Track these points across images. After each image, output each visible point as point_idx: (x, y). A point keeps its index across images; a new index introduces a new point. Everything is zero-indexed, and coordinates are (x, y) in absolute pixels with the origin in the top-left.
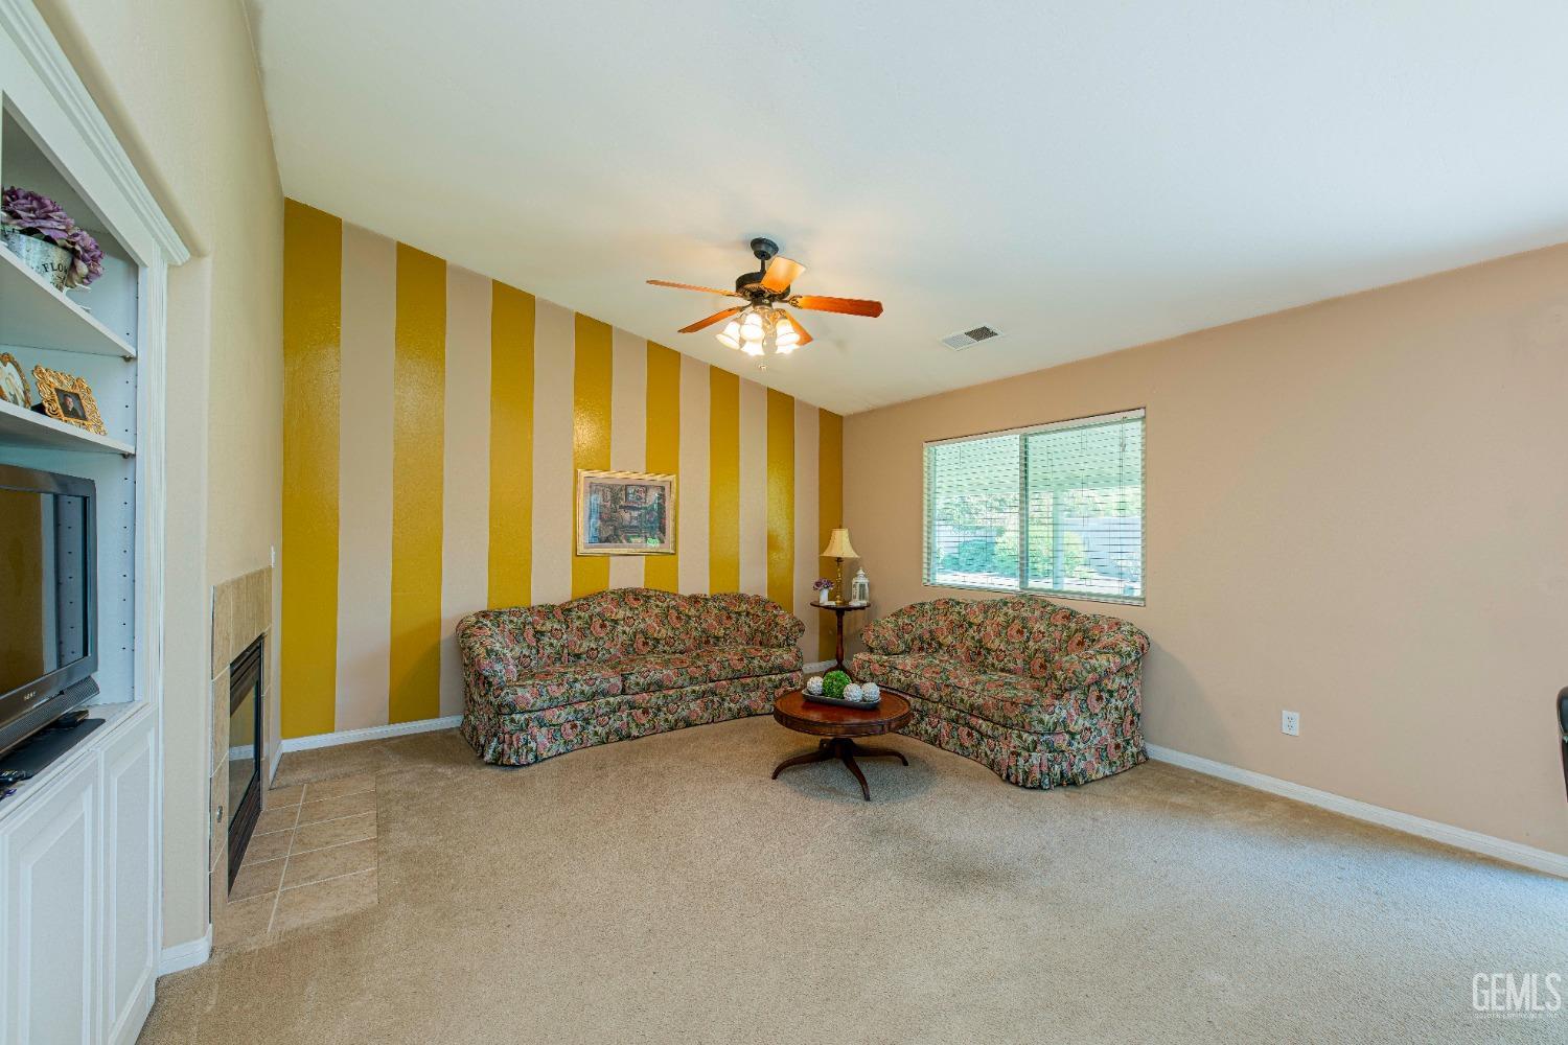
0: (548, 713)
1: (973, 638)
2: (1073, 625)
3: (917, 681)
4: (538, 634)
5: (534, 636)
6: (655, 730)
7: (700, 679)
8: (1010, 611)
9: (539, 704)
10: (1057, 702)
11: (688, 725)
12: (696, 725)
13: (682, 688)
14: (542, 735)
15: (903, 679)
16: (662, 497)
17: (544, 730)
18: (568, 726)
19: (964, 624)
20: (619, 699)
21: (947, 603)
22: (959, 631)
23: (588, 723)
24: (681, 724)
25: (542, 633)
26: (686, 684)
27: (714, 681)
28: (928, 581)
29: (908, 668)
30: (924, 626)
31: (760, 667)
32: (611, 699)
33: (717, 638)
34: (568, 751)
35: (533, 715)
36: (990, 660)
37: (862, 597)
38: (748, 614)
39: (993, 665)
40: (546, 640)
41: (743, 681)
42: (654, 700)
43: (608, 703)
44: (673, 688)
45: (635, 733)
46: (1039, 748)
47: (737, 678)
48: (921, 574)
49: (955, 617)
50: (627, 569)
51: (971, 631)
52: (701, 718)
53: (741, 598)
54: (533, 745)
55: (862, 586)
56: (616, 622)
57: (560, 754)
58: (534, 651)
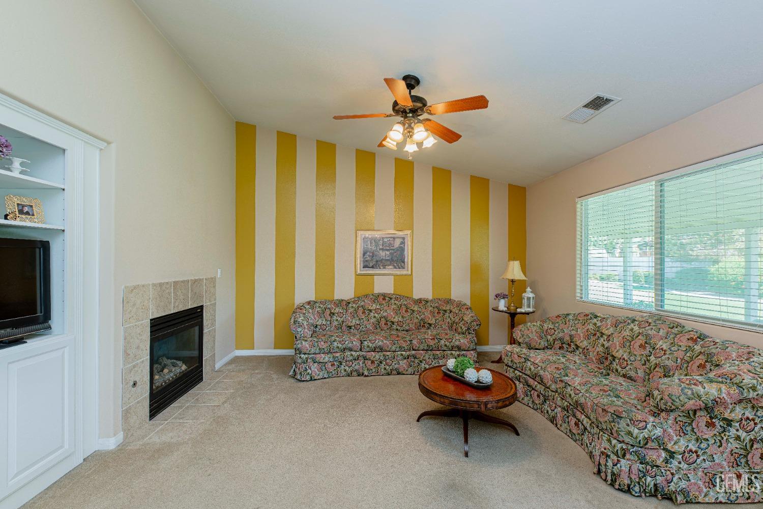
0: (318, 356)
1: (603, 345)
2: (697, 348)
3: (542, 373)
4: (332, 314)
5: (330, 315)
6: (378, 374)
7: (406, 348)
8: (636, 328)
9: (313, 351)
10: (652, 419)
11: (399, 373)
12: (404, 374)
13: (394, 352)
14: (315, 368)
15: (533, 369)
16: (403, 243)
17: (316, 365)
18: (330, 364)
19: (598, 333)
20: (358, 353)
21: (587, 315)
22: (593, 338)
23: (341, 364)
24: (394, 372)
25: (333, 314)
26: (397, 350)
27: (415, 350)
28: (581, 298)
29: (537, 362)
30: (566, 332)
31: (446, 345)
32: (354, 353)
33: (430, 325)
34: (329, 377)
35: (311, 356)
36: (614, 365)
37: (529, 306)
38: (451, 312)
39: (617, 370)
40: (335, 318)
41: (434, 352)
42: (377, 357)
43: (352, 355)
44: (390, 351)
45: (366, 373)
46: (628, 456)
47: (431, 350)
48: (575, 293)
49: (591, 327)
50: (384, 283)
51: (602, 339)
52: (407, 371)
53: (449, 301)
54: (309, 371)
55: (529, 299)
56: (370, 311)
57: (325, 378)
58: (328, 323)
